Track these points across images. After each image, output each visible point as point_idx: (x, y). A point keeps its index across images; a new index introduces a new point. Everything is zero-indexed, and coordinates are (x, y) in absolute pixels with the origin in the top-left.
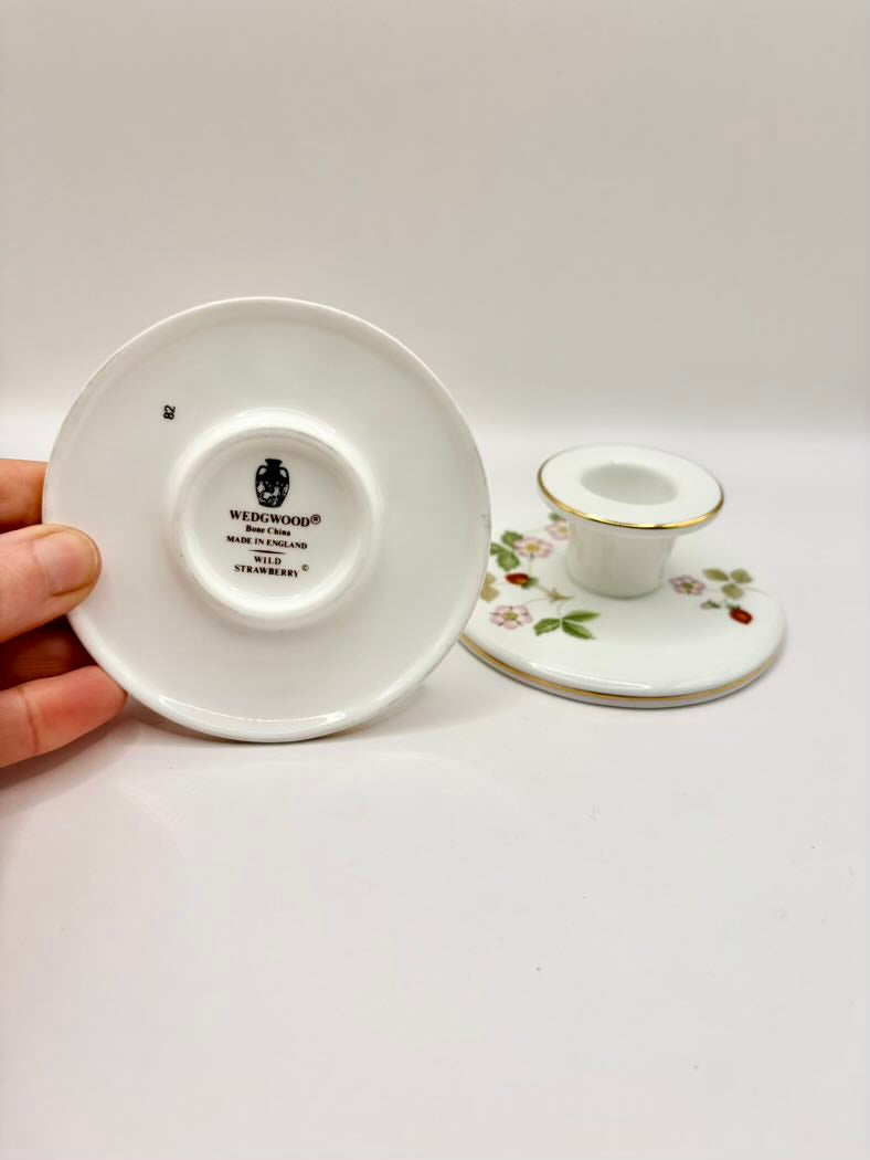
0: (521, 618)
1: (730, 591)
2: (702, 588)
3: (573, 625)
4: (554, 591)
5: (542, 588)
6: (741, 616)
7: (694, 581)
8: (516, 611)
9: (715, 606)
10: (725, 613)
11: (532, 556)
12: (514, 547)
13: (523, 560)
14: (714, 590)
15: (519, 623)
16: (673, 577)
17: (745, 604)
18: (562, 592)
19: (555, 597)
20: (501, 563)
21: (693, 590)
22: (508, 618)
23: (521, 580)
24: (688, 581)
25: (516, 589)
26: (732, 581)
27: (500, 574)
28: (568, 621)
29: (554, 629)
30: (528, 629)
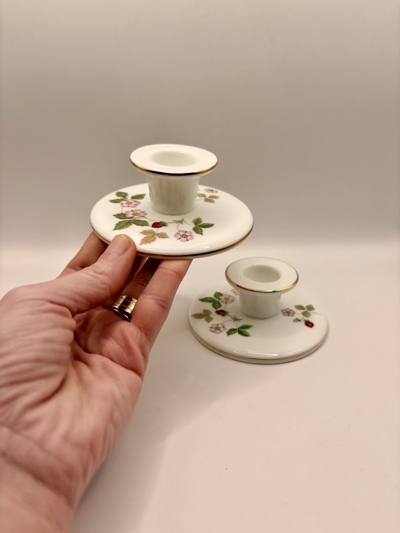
0: (221, 329)
1: (305, 314)
2: (294, 313)
3: (242, 331)
4: (235, 317)
5: (230, 316)
6: (309, 324)
7: (291, 311)
8: (220, 326)
9: (299, 320)
10: (303, 323)
11: (226, 303)
12: (219, 299)
13: (223, 304)
14: (299, 314)
15: (221, 331)
16: (283, 309)
17: (311, 319)
18: (238, 317)
19: (235, 319)
20: (214, 306)
21: (290, 314)
22: (216, 329)
23: (222, 313)
24: (288, 311)
25: (220, 317)
26: (306, 310)
27: (213, 310)
28: (240, 329)
29: (234, 333)
30: (224, 333)
